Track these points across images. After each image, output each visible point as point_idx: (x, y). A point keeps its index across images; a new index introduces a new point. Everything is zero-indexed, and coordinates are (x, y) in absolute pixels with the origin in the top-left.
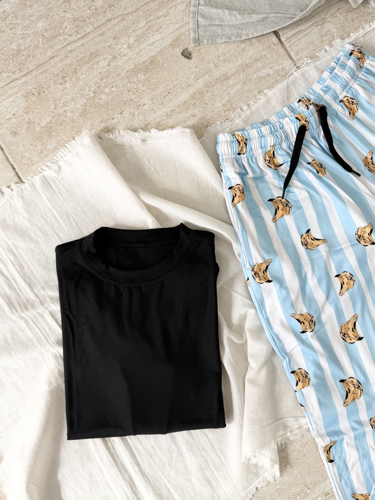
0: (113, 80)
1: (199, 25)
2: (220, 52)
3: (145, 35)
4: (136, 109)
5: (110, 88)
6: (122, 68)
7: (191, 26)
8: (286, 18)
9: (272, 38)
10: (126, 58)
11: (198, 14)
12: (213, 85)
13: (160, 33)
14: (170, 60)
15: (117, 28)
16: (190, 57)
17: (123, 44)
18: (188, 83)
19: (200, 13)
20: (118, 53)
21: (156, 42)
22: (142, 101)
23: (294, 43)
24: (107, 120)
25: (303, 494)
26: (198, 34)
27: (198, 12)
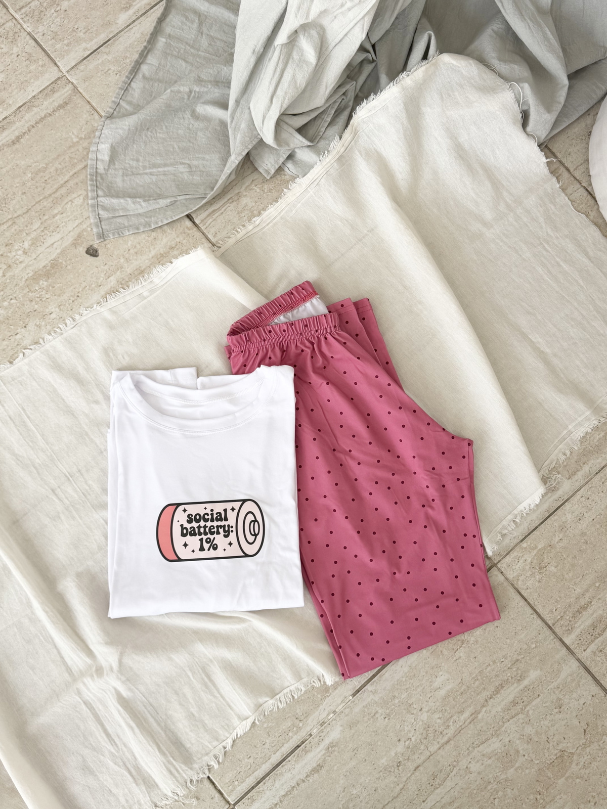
0: (10, 291)
1: (101, 219)
2: (129, 245)
3: (42, 238)
4: (42, 320)
5: (9, 300)
6: (20, 277)
7: (92, 221)
8: (196, 198)
9: (185, 222)
10: (23, 265)
11: (98, 207)
12: (127, 282)
13: (58, 233)
14: (73, 260)
15: (8, 234)
16: (97, 254)
17: (17, 250)
18: (98, 283)
19: (100, 205)
20: (13, 261)
21: (55, 244)
22: (47, 310)
23: (210, 224)
24: (10, 337)
25: (295, 729)
26: (102, 228)
27: (98, 204)
